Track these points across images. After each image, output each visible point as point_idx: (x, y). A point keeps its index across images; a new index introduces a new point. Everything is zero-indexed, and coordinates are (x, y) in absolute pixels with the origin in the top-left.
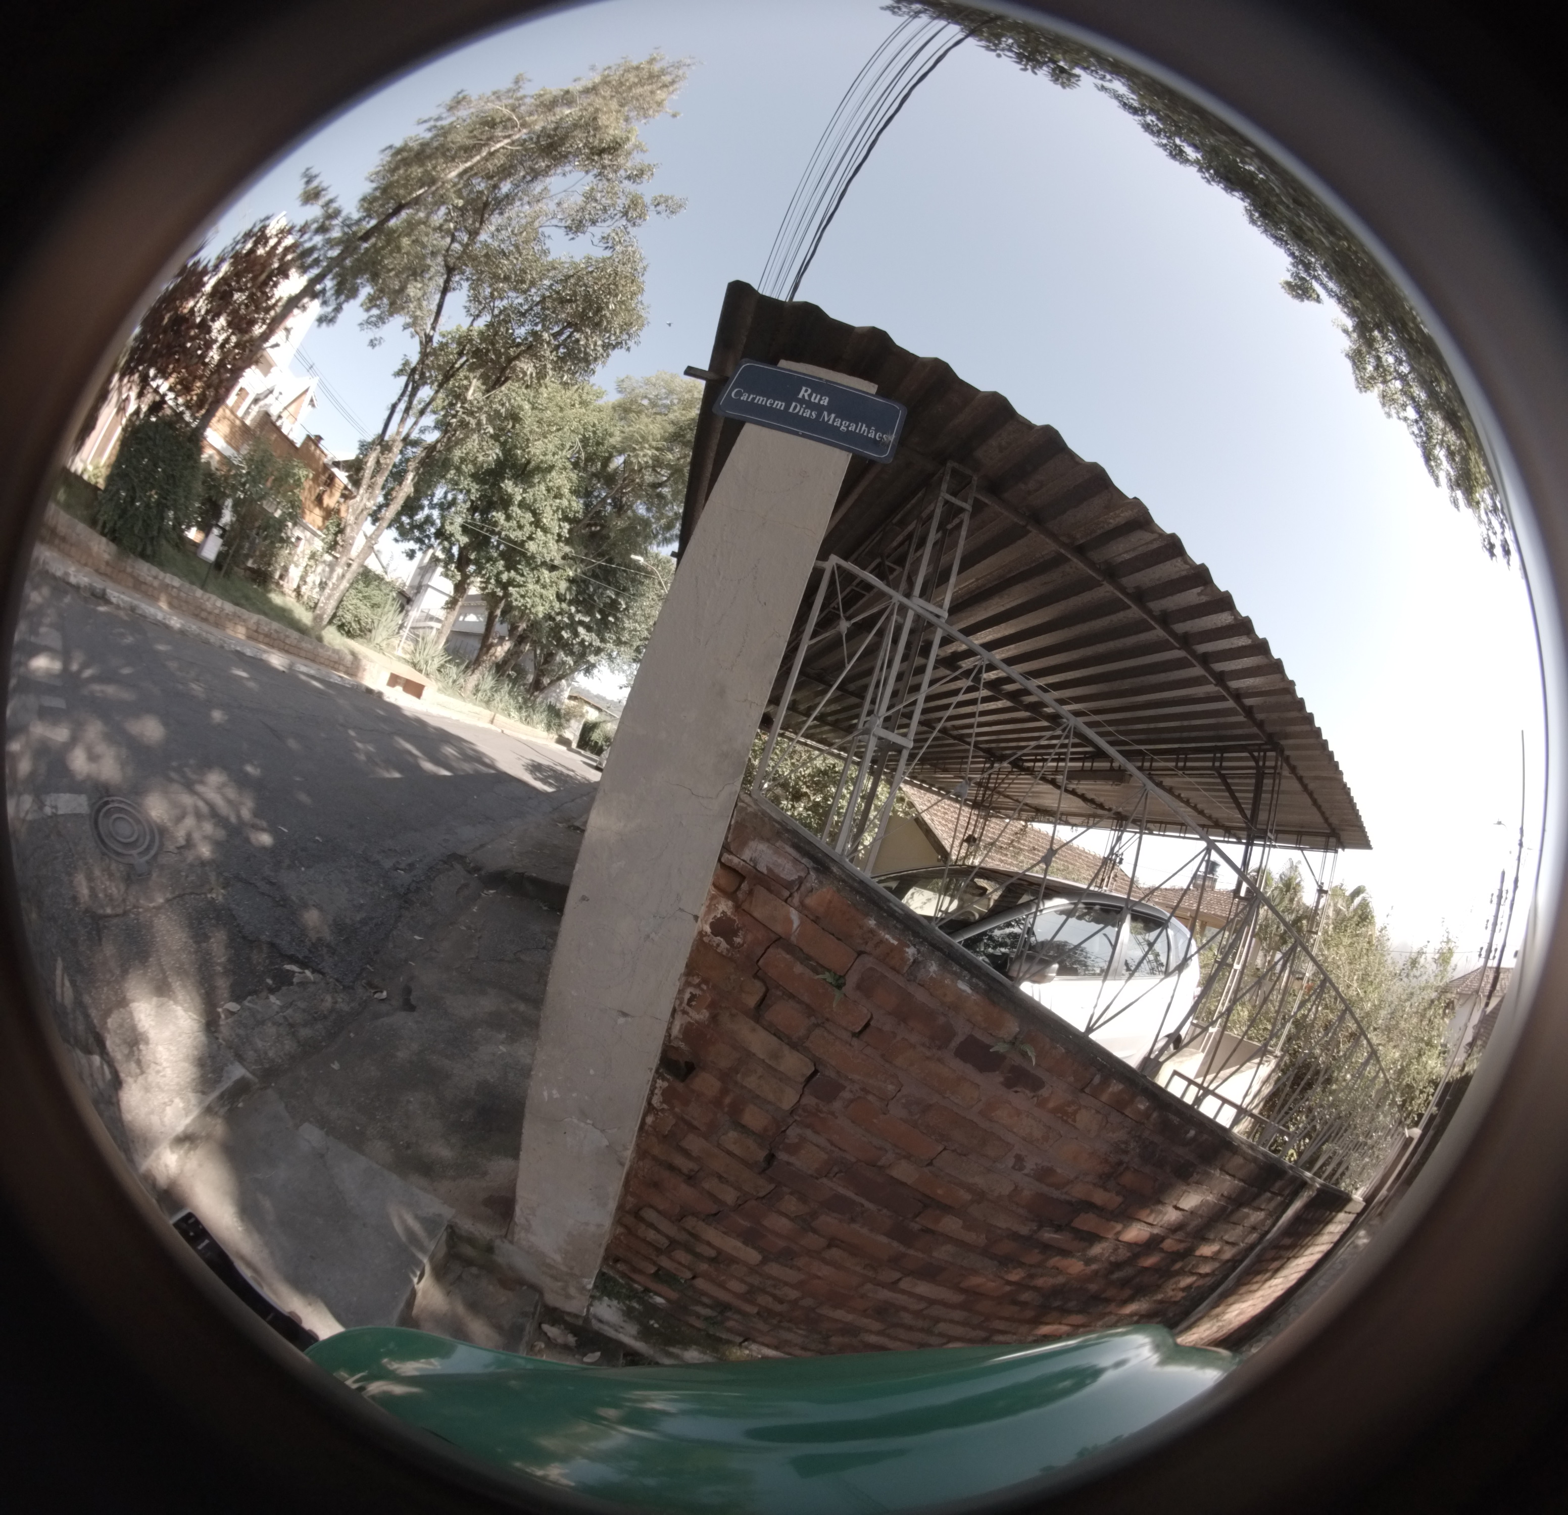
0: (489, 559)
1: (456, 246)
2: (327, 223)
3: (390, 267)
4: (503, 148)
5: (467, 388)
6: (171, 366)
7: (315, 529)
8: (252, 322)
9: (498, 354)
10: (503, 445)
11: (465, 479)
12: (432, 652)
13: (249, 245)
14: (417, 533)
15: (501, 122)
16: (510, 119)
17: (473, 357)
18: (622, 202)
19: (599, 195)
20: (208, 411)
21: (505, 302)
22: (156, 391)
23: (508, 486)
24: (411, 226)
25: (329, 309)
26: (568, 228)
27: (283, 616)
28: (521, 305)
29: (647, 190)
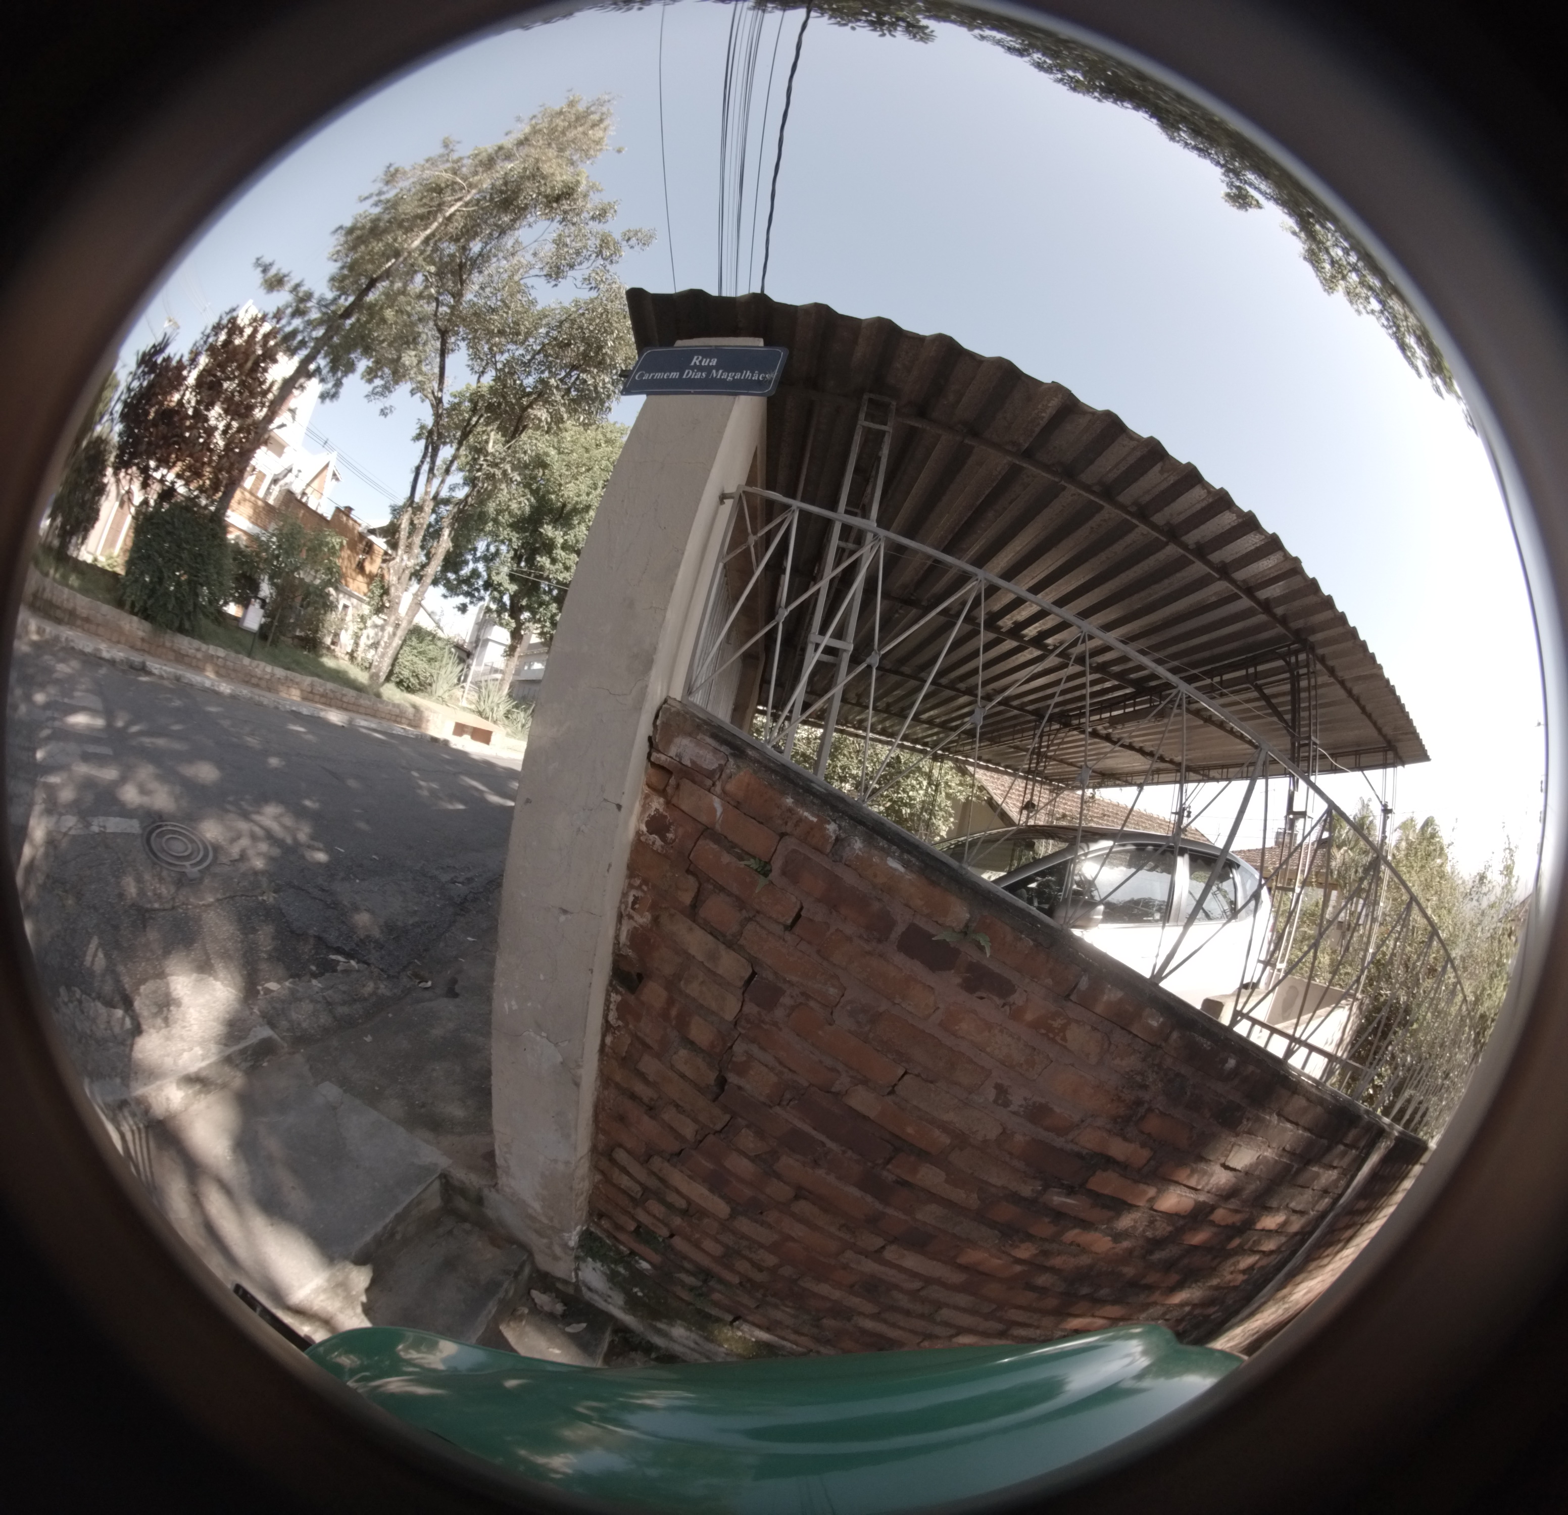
0: (541, 604)
1: (444, 309)
2: (302, 306)
3: (382, 338)
4: (458, 210)
5: (487, 442)
6: (173, 456)
7: (361, 596)
8: (250, 408)
9: (512, 406)
10: (534, 493)
11: (504, 529)
12: (496, 700)
13: (223, 337)
14: (465, 588)
15: (447, 186)
16: (454, 183)
17: (486, 412)
18: (593, 243)
19: (568, 240)
20: (224, 493)
21: (506, 356)
22: (162, 481)
23: (548, 530)
24: (391, 298)
25: (330, 385)
26: (548, 276)
27: (339, 677)
28: (523, 355)
29: (615, 227)
